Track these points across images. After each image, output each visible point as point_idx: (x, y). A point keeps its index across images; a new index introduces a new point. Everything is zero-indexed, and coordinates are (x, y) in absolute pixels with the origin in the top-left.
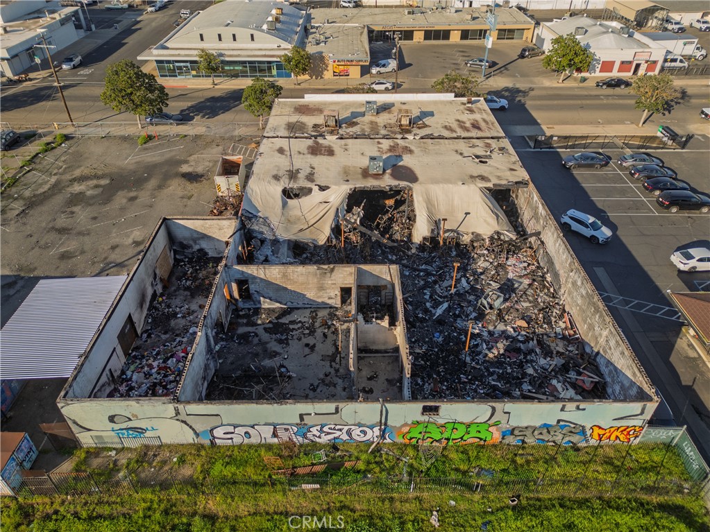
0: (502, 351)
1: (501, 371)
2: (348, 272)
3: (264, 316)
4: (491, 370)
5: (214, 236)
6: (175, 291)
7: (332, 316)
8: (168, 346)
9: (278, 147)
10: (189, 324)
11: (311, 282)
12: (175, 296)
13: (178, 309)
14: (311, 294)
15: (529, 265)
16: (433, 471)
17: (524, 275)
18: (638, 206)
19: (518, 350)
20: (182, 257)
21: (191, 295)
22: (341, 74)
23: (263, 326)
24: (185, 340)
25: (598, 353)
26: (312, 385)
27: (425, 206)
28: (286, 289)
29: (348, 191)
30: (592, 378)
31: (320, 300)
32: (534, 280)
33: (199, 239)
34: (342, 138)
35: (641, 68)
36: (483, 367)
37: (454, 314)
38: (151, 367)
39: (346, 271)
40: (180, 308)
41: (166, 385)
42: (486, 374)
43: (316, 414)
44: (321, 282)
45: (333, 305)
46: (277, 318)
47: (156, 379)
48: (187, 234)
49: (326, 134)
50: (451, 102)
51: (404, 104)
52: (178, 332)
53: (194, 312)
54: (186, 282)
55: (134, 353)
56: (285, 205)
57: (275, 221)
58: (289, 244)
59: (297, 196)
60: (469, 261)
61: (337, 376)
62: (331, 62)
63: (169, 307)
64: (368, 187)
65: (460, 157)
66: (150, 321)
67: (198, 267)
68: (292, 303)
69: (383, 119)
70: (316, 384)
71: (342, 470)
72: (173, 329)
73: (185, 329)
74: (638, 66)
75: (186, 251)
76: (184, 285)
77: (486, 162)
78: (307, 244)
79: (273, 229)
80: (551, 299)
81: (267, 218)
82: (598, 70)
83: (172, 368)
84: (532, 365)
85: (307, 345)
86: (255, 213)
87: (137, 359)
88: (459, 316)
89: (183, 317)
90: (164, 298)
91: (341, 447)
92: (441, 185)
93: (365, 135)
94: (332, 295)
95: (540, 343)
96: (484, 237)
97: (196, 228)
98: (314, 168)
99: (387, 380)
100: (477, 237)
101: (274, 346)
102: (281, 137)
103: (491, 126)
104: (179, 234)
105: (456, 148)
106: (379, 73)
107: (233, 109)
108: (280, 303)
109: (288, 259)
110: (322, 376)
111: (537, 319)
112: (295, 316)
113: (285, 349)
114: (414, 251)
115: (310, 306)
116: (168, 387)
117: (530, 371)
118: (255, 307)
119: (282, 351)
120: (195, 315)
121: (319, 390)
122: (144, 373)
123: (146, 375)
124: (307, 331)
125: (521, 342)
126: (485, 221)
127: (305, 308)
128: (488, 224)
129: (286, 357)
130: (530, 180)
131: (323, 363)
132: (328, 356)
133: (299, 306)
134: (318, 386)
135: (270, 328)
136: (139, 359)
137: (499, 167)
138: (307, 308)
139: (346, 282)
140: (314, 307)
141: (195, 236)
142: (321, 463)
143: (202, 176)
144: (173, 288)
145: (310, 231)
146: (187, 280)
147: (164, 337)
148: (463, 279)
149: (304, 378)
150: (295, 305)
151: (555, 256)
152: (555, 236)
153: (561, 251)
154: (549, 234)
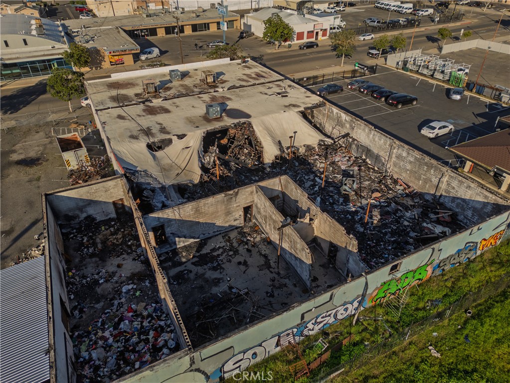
0: (379, 217)
1: (390, 230)
2: (249, 192)
3: (184, 254)
4: (383, 231)
5: (100, 200)
6: (81, 261)
7: (243, 234)
8: (109, 312)
9: (116, 115)
10: (118, 285)
11: (219, 210)
12: (85, 265)
13: (96, 277)
14: (219, 222)
15: (349, 158)
16: (404, 317)
17: (351, 165)
18: (379, 109)
19: (388, 213)
20: (69, 230)
21: (101, 259)
22: (117, 63)
23: (190, 262)
24: (123, 300)
25: (441, 196)
26: (267, 293)
27: (267, 133)
28: (199, 223)
29: (203, 135)
30: (446, 213)
31: (227, 225)
32: (360, 166)
33: (85, 206)
34: (166, 100)
35: (319, 34)
36: (376, 232)
37: (330, 203)
38: (105, 339)
39: (248, 191)
40: (98, 274)
41: (134, 348)
42: (382, 235)
43: (316, 308)
44: (228, 207)
45: (238, 225)
46: (198, 251)
47: (118, 347)
48: (72, 205)
49: (151, 99)
50: (230, 64)
51: (196, 70)
52: (111, 296)
53: (114, 273)
54: (88, 250)
55: (76, 334)
56: (154, 157)
57: (154, 171)
58: (174, 189)
59: (160, 148)
60: (310, 166)
61: (281, 278)
62: (107, 53)
63: (84, 277)
64: (217, 128)
65: (267, 96)
66: (72, 297)
67: (91, 234)
68: (204, 234)
69: (187, 82)
70: (270, 291)
71: (343, 348)
72: (102, 296)
73: (117, 291)
74: (317, 33)
75: (72, 222)
76: (87, 254)
77: (287, 96)
78: (187, 185)
79: (156, 179)
80: (379, 175)
81: (146, 170)
82: (295, 39)
83: (128, 330)
84: (404, 219)
85: (239, 263)
86: (134, 169)
87: (83, 337)
88: (334, 203)
89: (107, 281)
90: (74, 271)
91: (330, 331)
92: (270, 116)
93: (184, 94)
94: (237, 216)
95: (396, 203)
96: (314, 146)
97: (81, 196)
98: (161, 124)
99: (320, 265)
100: (309, 148)
101: (212, 275)
102: (112, 108)
103: (270, 74)
104: (63, 207)
105: (259, 91)
106: (147, 59)
107: (33, 102)
108: (194, 238)
109: (180, 200)
110: (270, 283)
111: (382, 189)
112: (211, 245)
113: (223, 273)
114: (268, 169)
115: (220, 232)
116: (137, 349)
117: (406, 223)
118: (171, 249)
119: (222, 276)
120: (118, 275)
121: (276, 294)
122: (102, 347)
123: (105, 348)
124: (231, 253)
125: (386, 206)
126: (309, 135)
127: (215, 236)
128: (313, 136)
129: (229, 279)
130: (324, 101)
131: (263, 272)
132: (263, 265)
133: (210, 236)
134: (273, 292)
135: (196, 262)
136: (86, 337)
137: (297, 97)
138: (217, 235)
139: (248, 201)
140: (225, 232)
141: (81, 204)
142: (326, 351)
143: (38, 159)
144: (77, 260)
145: (185, 174)
146: (88, 248)
147: (99, 306)
148: (316, 178)
149: (256, 290)
150: (207, 236)
151: (371, 144)
152: (367, 131)
153: (377, 139)
154: (360, 131)
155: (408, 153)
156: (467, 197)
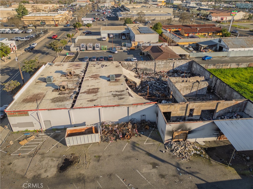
25: (175, 68)
34: (79, 87)
74: (12, 48)
93: (78, 82)
151: (146, 67)
152: (143, 63)
153: (148, 64)
154: (140, 65)
155: (162, 62)
156: (182, 64)
